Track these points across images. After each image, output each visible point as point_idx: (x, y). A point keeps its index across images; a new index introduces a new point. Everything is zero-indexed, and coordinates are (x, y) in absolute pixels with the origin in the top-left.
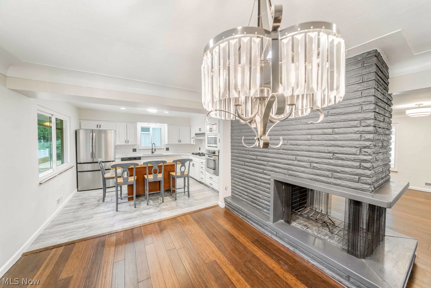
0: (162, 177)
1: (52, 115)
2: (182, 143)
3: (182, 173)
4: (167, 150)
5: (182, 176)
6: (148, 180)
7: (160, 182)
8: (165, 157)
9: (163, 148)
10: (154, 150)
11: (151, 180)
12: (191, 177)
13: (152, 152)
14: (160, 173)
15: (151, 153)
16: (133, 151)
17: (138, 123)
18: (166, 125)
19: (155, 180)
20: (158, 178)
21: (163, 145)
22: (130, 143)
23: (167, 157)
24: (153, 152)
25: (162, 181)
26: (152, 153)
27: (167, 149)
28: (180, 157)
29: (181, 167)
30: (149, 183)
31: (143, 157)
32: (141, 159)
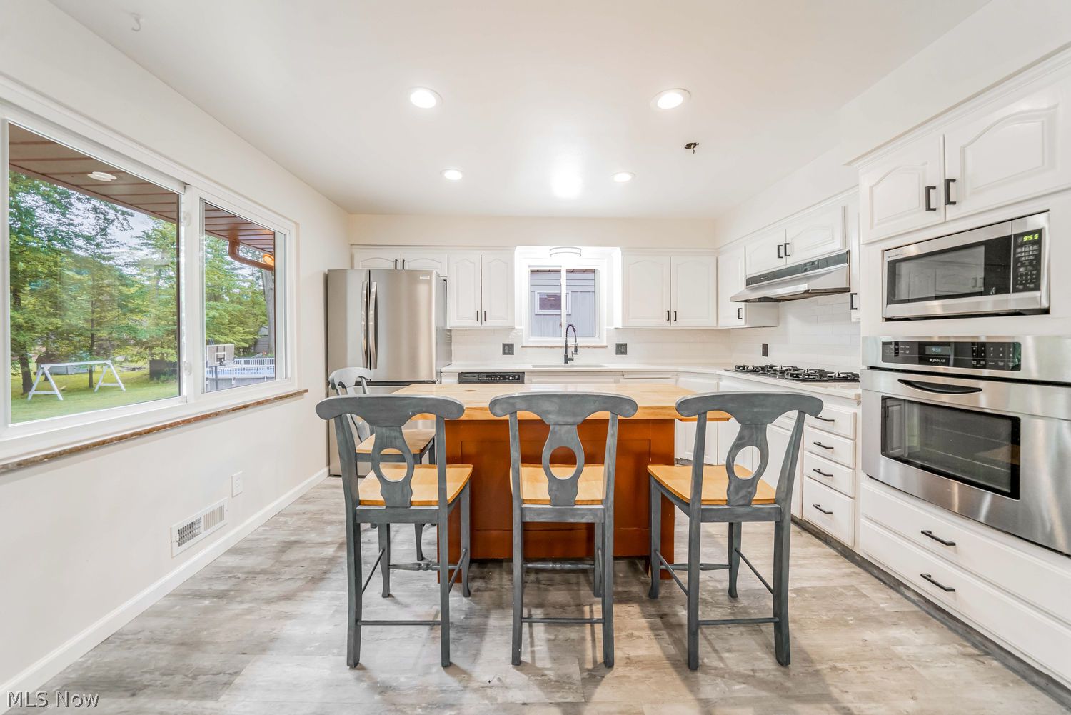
0: (601, 502)
1: (186, 185)
2: (683, 322)
3: (742, 488)
4: (622, 353)
5: (742, 510)
6: (522, 510)
7: (590, 527)
8: (612, 380)
9: (605, 344)
10: (571, 350)
11: (540, 513)
12: (805, 526)
13: (566, 356)
14: (594, 458)
15: (562, 361)
16: (504, 353)
17: (518, 248)
18: (616, 253)
19: (562, 513)
20: (583, 502)
21: (605, 333)
22: (490, 323)
23: (622, 380)
24: (570, 356)
25: (603, 524)
26: (566, 362)
27: (621, 349)
28: (677, 380)
29: (739, 445)
30: (526, 527)
31: (533, 373)
32: (522, 382)
